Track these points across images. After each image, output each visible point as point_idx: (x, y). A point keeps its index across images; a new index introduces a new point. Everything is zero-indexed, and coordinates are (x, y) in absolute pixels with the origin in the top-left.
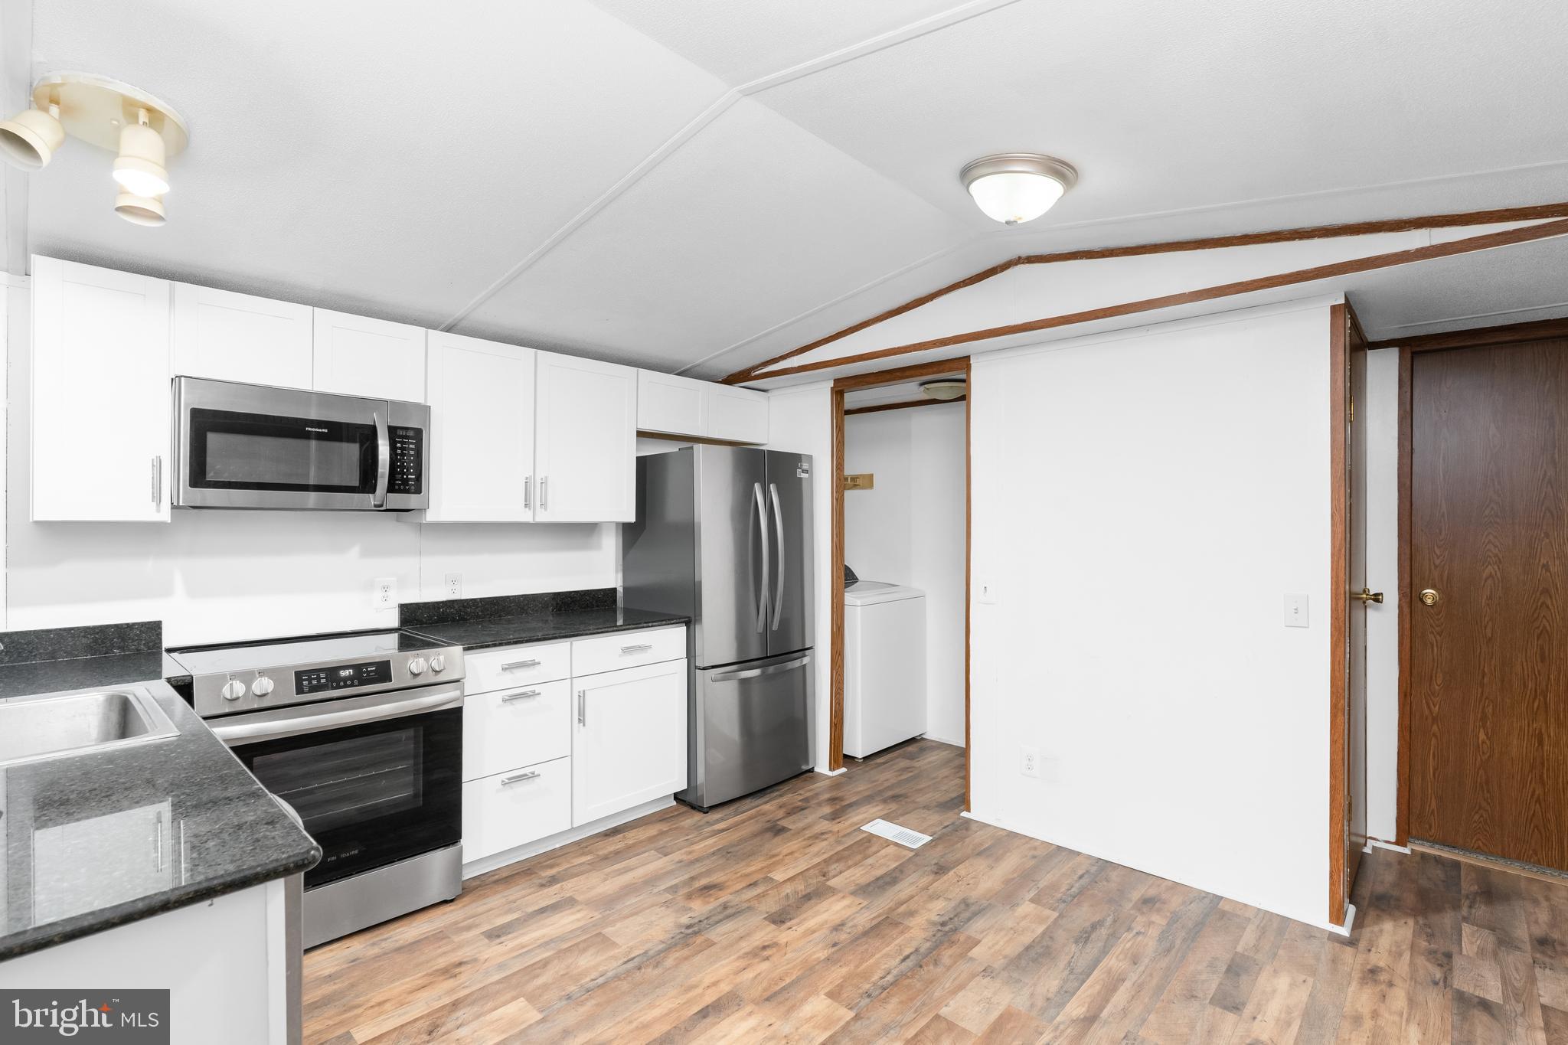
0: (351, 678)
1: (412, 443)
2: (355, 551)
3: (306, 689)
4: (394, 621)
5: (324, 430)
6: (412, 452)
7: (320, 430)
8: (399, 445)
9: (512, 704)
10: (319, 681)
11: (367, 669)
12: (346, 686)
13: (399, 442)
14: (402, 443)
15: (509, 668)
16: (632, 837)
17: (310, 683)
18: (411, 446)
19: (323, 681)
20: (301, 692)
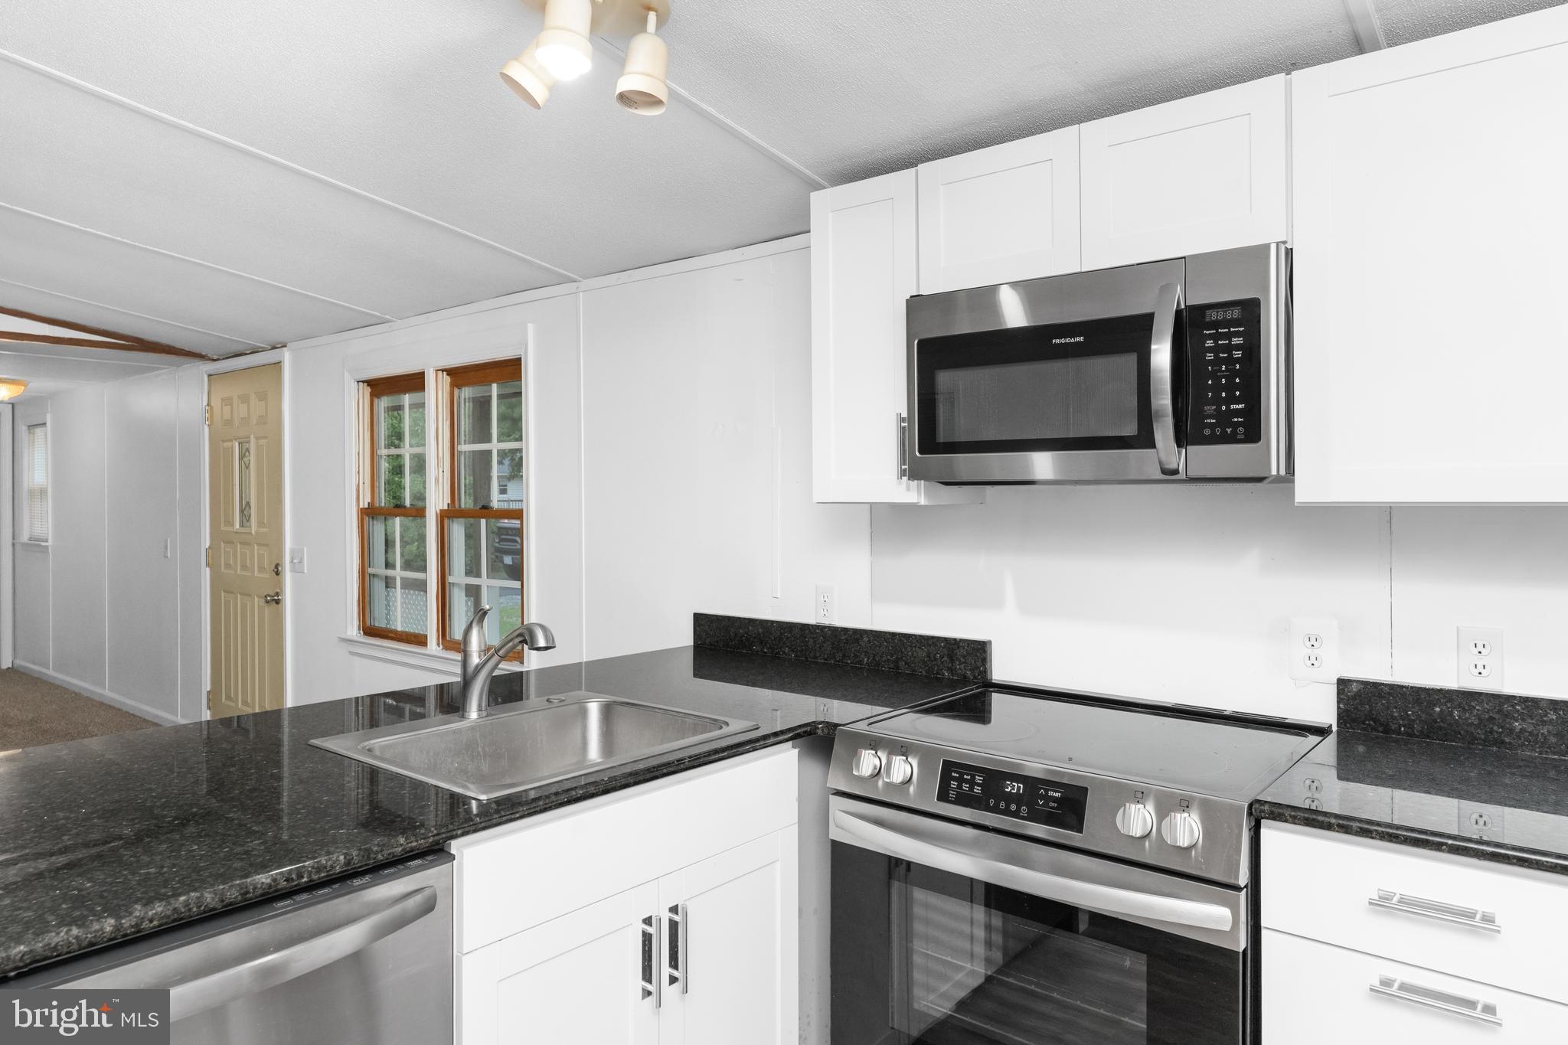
0: (1017, 799)
1: (1237, 334)
3: (952, 795)
4: (1325, 713)
5: (1078, 339)
6: (1238, 354)
7: (1073, 340)
8: (1210, 343)
10: (971, 789)
11: (1047, 791)
12: (1006, 812)
13: (1210, 337)
14: (1215, 337)
15: (1383, 904)
17: (960, 787)
18: (1237, 341)
19: (977, 790)
20: (943, 796)
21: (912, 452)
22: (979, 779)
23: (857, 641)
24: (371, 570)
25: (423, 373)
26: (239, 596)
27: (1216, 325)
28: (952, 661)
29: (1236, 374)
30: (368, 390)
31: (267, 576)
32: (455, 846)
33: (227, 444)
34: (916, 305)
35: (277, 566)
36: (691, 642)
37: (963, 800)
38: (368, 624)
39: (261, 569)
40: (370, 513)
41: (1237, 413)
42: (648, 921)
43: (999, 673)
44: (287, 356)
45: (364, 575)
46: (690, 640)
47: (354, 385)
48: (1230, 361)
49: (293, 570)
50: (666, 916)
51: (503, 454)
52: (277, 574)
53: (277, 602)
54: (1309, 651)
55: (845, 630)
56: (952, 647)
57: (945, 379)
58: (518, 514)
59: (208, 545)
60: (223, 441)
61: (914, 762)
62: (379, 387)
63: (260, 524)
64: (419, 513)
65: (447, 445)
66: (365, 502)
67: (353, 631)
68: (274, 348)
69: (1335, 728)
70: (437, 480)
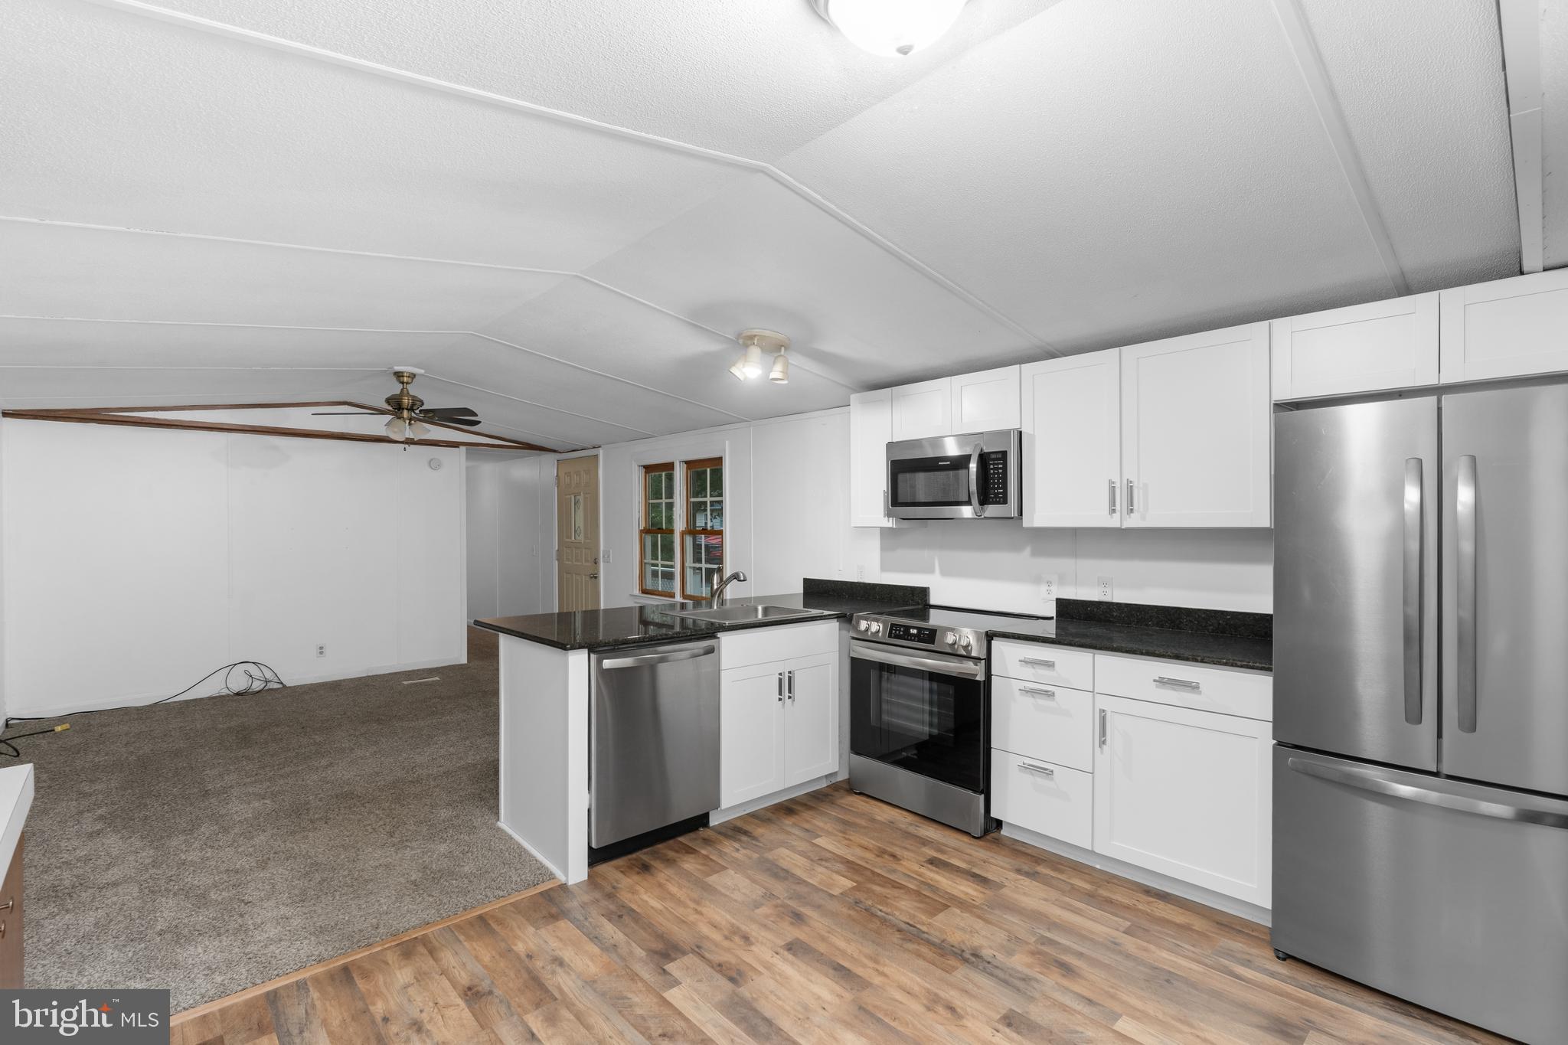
0: (915, 636)
1: (1000, 464)
2: (1028, 551)
3: (893, 635)
4: (1053, 613)
6: (1001, 471)
7: (945, 464)
8: (992, 467)
9: (1033, 697)
10: (899, 633)
11: (924, 631)
12: (911, 640)
13: (990, 464)
14: (992, 464)
16: (1162, 909)
17: (895, 633)
18: (1000, 466)
19: (901, 633)
20: (890, 636)
21: (888, 507)
22: (902, 629)
23: (874, 589)
24: (645, 561)
25: (673, 463)
26: (574, 575)
27: (994, 460)
28: (913, 595)
29: (1000, 478)
30: (644, 470)
31: (590, 564)
32: (719, 635)
33: (568, 497)
34: (890, 446)
35: (595, 559)
36: (802, 592)
37: (898, 637)
38: (644, 587)
39: (587, 561)
40: (645, 532)
41: (1000, 493)
42: (780, 674)
43: (933, 601)
44: (601, 452)
45: (642, 564)
46: (801, 590)
47: (637, 468)
48: (998, 473)
49: (604, 562)
50: (787, 675)
51: (712, 503)
52: (596, 563)
53: (596, 578)
54: (1048, 588)
55: (870, 584)
56: (913, 591)
57: (901, 477)
58: (720, 533)
59: (557, 548)
60: (566, 495)
61: (881, 626)
62: (648, 469)
63: (586, 537)
64: (672, 532)
65: (685, 498)
66: (642, 528)
67: (637, 591)
68: (594, 448)
69: (1055, 618)
70: (680, 516)
